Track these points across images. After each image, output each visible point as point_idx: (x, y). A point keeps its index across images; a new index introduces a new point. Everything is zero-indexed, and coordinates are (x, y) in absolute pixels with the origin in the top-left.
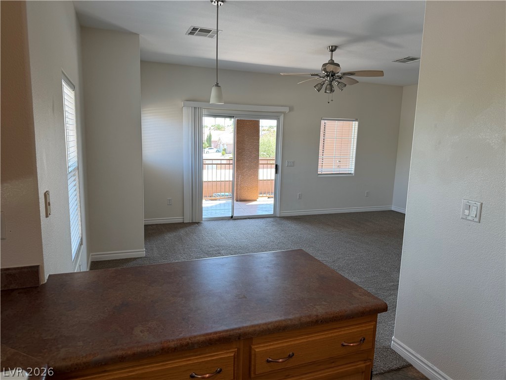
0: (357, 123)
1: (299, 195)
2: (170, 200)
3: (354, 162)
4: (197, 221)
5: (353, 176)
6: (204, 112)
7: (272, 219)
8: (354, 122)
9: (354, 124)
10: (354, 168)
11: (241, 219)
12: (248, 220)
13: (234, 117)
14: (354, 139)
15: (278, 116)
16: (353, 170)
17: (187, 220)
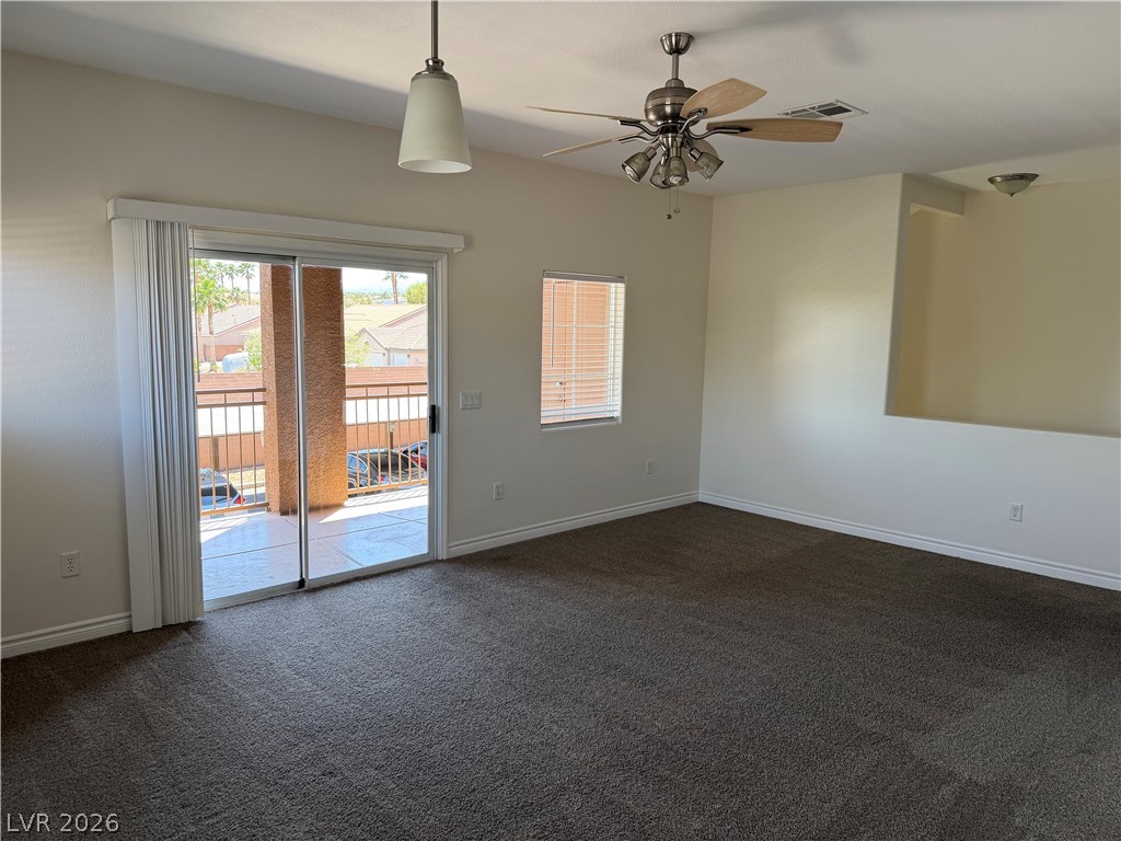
0: (621, 287)
1: (497, 487)
2: (70, 559)
3: (619, 387)
4: (182, 621)
5: (619, 425)
6: (195, 239)
7: (429, 571)
8: (613, 285)
9: (613, 290)
10: (619, 403)
11: (333, 585)
12: (359, 584)
13: (295, 257)
14: (615, 327)
15: (431, 262)
16: (619, 408)
17: (145, 620)
